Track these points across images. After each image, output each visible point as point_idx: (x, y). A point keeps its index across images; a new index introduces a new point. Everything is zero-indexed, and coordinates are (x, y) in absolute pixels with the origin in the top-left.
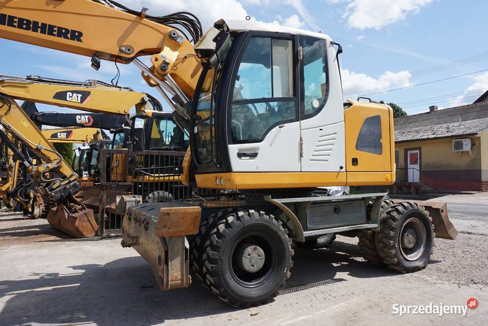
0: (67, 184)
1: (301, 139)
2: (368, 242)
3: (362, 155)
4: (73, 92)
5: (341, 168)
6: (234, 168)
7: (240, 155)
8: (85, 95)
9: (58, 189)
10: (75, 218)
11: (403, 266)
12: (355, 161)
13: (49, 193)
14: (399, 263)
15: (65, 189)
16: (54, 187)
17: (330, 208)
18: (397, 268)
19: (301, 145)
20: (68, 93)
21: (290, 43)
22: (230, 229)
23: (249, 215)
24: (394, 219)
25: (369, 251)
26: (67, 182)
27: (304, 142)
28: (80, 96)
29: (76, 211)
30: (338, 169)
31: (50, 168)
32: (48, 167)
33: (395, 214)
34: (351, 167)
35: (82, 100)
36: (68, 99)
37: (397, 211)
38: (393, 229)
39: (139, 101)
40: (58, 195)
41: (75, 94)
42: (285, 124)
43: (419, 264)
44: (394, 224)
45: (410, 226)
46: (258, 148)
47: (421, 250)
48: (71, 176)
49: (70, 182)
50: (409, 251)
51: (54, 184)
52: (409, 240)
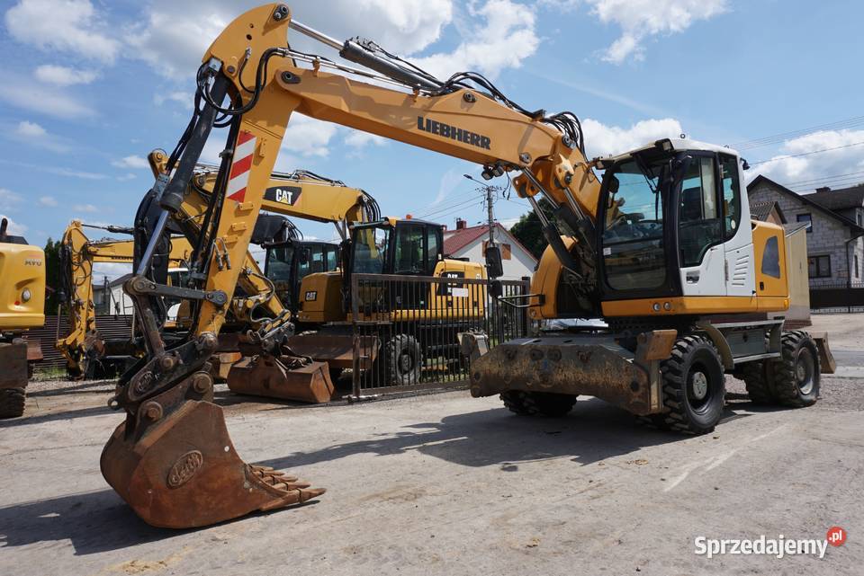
0: (279, 326)
1: (726, 264)
2: (759, 376)
3: (768, 279)
4: (283, 188)
5: (754, 292)
6: (686, 293)
7: (688, 279)
8: (296, 192)
9: (271, 333)
10: (310, 375)
11: (802, 400)
12: (762, 286)
13: (262, 339)
14: (798, 397)
15: (279, 332)
16: (266, 330)
17: (740, 336)
18: (796, 401)
19: (726, 268)
20: (278, 190)
21: (712, 160)
22: (686, 354)
23: (696, 339)
24: (791, 348)
25: (761, 386)
26: (278, 322)
27: (729, 265)
28: (290, 194)
29: (298, 366)
30: (751, 294)
31: (262, 302)
32: (258, 301)
33: (790, 343)
34: (760, 293)
35: (294, 200)
36: (277, 200)
37: (792, 339)
38: (792, 359)
39: (354, 202)
40: (272, 343)
41: (285, 192)
42: (715, 247)
43: (812, 397)
44: (793, 353)
45: (802, 357)
46: (698, 272)
47: (811, 383)
48: (283, 314)
49: (282, 322)
50: (802, 384)
51: (266, 326)
52: (800, 372)
